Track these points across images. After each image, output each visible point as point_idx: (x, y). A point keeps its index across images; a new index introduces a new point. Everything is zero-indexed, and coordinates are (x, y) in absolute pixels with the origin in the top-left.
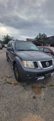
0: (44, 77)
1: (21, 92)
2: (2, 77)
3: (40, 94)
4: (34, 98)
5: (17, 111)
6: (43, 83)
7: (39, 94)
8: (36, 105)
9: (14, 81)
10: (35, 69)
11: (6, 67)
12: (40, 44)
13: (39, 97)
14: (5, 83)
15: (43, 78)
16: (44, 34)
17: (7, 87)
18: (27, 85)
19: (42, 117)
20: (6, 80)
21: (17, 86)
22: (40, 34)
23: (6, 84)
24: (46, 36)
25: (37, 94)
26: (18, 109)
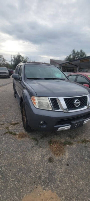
0: (70, 126)
1: (29, 150)
2: (2, 123)
3: (61, 155)
4: (51, 160)
5: (19, 181)
6: (70, 136)
7: (59, 155)
8: (52, 173)
9: (20, 129)
10: (53, 111)
11: (11, 106)
12: (74, 69)
13: (58, 159)
14: (5, 134)
15: (68, 127)
16: (81, 51)
17: (8, 140)
18: (41, 138)
19: (59, 195)
20: (8, 127)
21: (24, 139)
22: (74, 51)
23: (7, 135)
24: (84, 54)
25: (57, 155)
26: (21, 178)
